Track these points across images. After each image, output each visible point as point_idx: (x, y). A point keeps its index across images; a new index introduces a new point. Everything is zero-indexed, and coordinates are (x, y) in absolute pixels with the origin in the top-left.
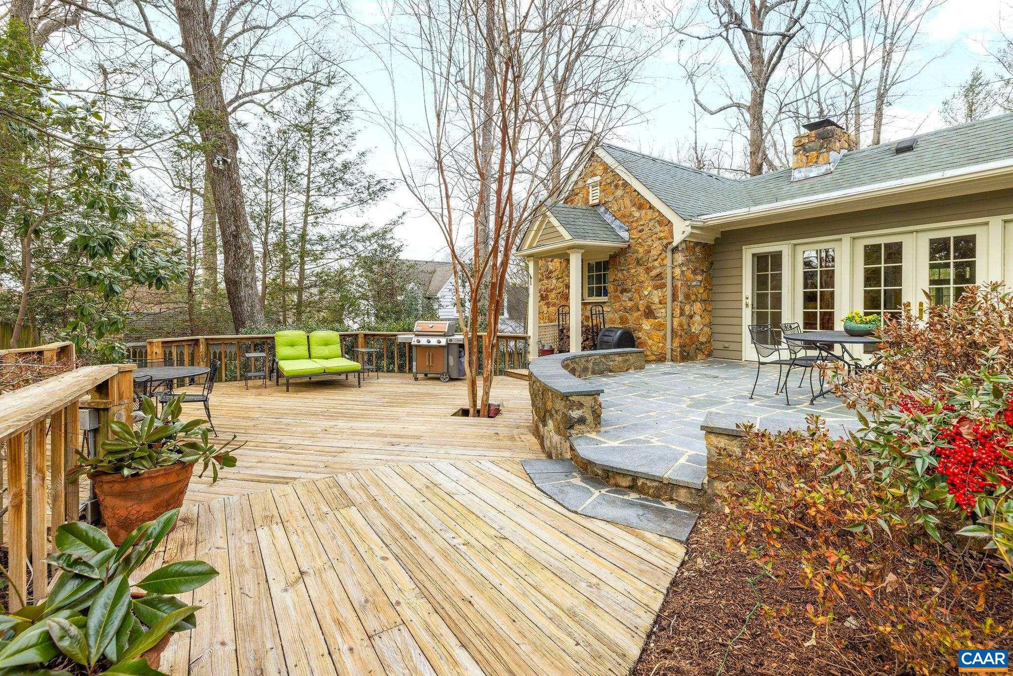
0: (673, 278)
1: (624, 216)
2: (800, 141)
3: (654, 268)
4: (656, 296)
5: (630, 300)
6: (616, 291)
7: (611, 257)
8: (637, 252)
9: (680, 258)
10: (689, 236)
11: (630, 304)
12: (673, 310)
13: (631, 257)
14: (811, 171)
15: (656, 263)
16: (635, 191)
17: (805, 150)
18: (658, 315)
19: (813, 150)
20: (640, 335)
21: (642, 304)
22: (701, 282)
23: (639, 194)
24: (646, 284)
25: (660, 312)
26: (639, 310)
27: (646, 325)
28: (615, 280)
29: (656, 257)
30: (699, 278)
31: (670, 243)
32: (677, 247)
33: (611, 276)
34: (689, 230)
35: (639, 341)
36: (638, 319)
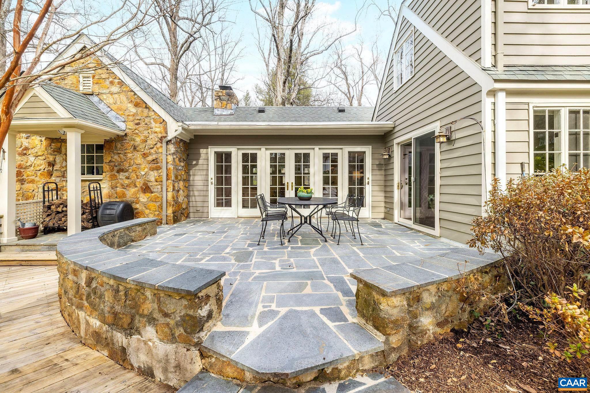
0: (167, 163)
1: (120, 109)
2: (218, 94)
3: (150, 154)
4: (153, 176)
5: (128, 178)
6: (112, 170)
7: (106, 141)
8: (134, 140)
9: (172, 148)
10: (179, 135)
11: (127, 182)
12: (167, 186)
13: (128, 144)
14: (224, 111)
15: (152, 151)
16: (132, 91)
17: (220, 99)
18: (154, 190)
19: (224, 100)
20: (137, 206)
21: (140, 183)
22: (183, 167)
23: (135, 94)
24: (143, 166)
25: (156, 188)
26: (136, 187)
27: (143, 198)
28: (110, 161)
29: (152, 146)
30: (182, 164)
31: (165, 137)
32: (170, 141)
33: (107, 158)
34: (180, 130)
35: (136, 211)
36: (135, 193)
